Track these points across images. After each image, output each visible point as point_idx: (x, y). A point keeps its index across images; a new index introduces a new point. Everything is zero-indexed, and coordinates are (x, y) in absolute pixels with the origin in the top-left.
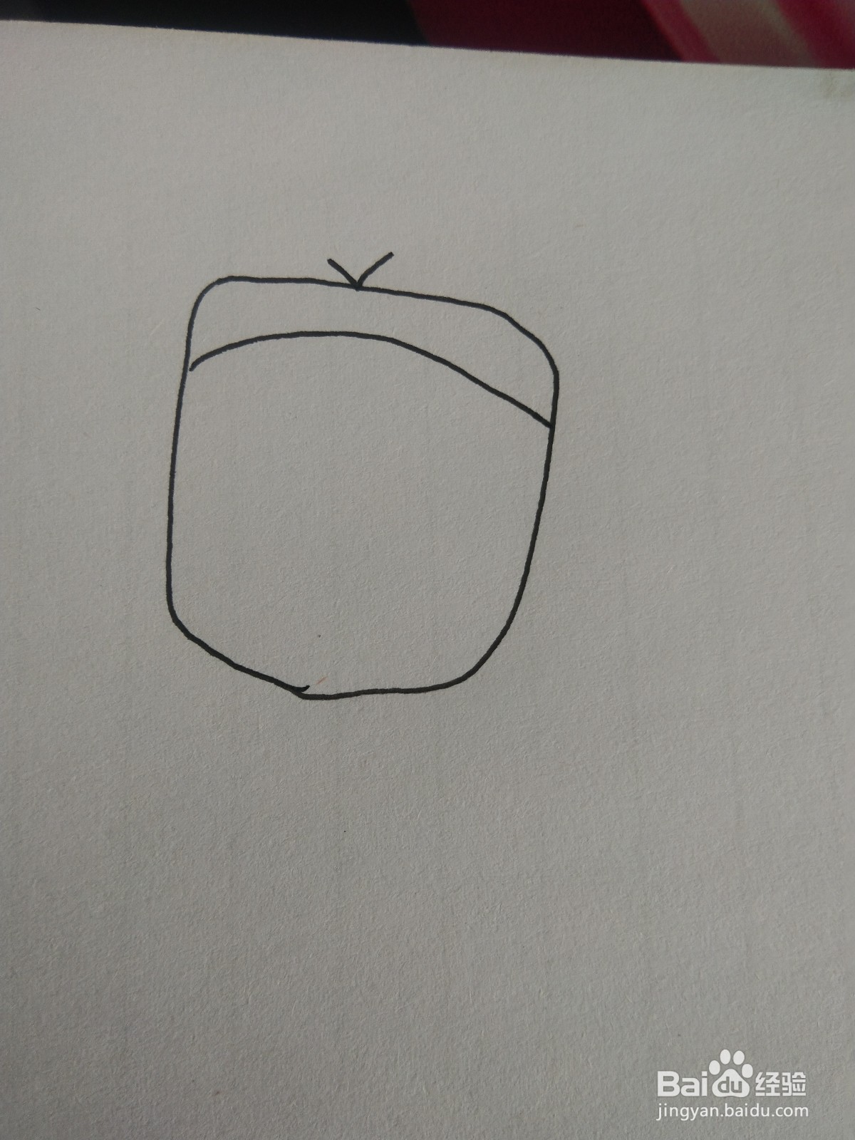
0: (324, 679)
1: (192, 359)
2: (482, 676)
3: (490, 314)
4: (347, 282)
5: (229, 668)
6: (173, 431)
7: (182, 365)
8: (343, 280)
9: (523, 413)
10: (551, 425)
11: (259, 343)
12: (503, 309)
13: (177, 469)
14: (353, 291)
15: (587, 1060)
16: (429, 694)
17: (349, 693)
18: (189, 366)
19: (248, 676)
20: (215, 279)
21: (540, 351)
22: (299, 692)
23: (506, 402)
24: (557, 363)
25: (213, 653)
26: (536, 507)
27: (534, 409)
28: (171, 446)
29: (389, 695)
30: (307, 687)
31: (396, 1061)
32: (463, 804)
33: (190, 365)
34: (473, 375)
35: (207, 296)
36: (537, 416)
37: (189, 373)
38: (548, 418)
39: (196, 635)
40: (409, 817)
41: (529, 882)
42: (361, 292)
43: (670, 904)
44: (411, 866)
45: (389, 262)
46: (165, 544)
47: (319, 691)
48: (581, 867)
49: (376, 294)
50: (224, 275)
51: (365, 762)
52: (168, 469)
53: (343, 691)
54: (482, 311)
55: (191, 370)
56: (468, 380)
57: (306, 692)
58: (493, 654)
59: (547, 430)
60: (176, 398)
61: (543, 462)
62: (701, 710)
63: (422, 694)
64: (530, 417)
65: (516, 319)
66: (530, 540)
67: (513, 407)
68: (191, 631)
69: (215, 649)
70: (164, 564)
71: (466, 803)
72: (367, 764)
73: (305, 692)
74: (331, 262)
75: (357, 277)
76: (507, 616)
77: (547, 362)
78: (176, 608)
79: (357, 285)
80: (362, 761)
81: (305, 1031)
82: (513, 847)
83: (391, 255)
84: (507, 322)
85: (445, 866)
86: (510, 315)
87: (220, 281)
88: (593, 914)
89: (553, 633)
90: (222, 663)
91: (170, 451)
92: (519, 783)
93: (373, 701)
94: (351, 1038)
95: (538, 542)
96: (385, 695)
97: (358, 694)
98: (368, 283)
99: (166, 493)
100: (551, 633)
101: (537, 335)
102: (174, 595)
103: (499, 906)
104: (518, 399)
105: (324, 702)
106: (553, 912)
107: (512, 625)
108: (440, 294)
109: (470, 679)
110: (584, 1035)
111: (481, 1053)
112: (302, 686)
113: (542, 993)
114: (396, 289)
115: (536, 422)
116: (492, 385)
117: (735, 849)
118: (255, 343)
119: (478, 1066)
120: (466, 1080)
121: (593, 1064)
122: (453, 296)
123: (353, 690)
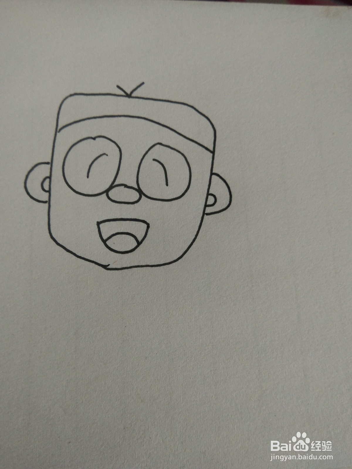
0: (116, 261)
1: (59, 127)
2: (185, 259)
3: (186, 107)
5: (74, 257)
9: (201, 148)
10: (213, 152)
12: (192, 104)
15: (234, 427)
16: (162, 267)
17: (127, 267)
18: (57, 130)
19: (83, 261)
22: (105, 267)
26: (207, 187)
27: (206, 145)
29: (145, 268)
30: (109, 265)
31: (148, 428)
32: (177, 314)
37: (58, 134)
39: (61, 243)
40: (153, 320)
41: (207, 348)
43: (269, 357)
44: (155, 341)
45: (142, 86)
47: (114, 267)
48: (229, 341)
51: (134, 297)
53: (124, 266)
58: (189, 250)
59: (212, 155)
62: (281, 272)
63: (159, 267)
64: (204, 149)
65: (197, 108)
66: (205, 201)
67: (196, 145)
68: (58, 242)
70: (47, 214)
71: (178, 314)
72: (135, 297)
73: (108, 267)
74: (118, 87)
75: (129, 92)
77: (211, 126)
78: (52, 232)
79: (129, 96)
81: (108, 415)
82: (200, 332)
83: (143, 83)
85: (170, 341)
87: (71, 95)
88: (235, 362)
89: (216, 240)
90: (72, 255)
92: (201, 305)
93: (137, 270)
94: (128, 418)
98: (134, 95)
100: (215, 240)
103: (193, 359)
104: (199, 142)
105: (116, 271)
106: (217, 361)
107: (198, 237)
108: (164, 98)
109: (180, 260)
110: (233, 416)
111: (187, 424)
112: (107, 264)
113: (213, 397)
116: (187, 136)
117: (298, 332)
119: (185, 430)
120: (180, 436)
121: (237, 429)
122: (170, 99)
123: (129, 266)
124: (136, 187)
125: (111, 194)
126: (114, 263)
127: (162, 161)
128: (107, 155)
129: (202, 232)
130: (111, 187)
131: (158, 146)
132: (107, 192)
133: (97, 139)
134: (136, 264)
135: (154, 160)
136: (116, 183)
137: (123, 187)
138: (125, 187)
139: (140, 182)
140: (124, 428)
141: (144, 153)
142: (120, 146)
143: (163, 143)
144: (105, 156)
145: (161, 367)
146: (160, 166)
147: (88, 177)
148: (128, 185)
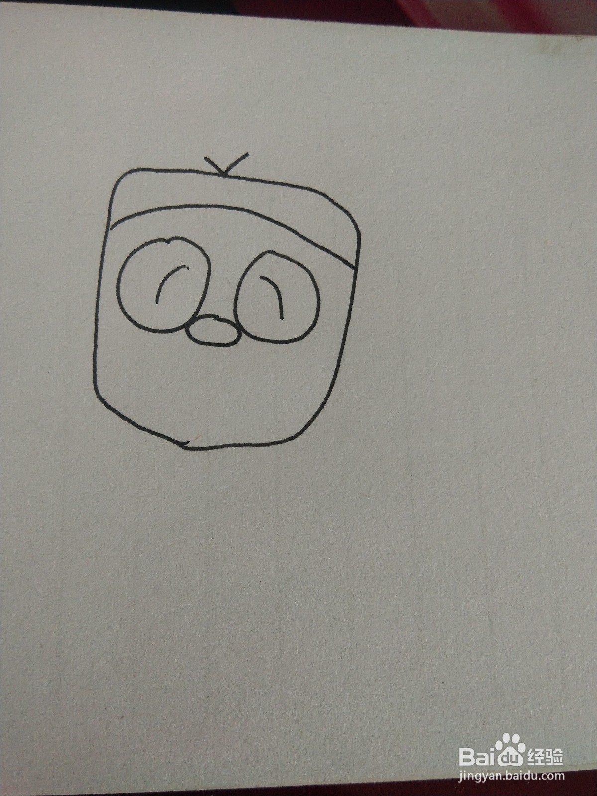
0: (199, 436)
1: (112, 223)
2: (307, 436)
3: (314, 193)
4: (218, 172)
5: (134, 428)
6: (99, 269)
7: (105, 227)
8: (214, 170)
9: (336, 260)
10: (355, 268)
11: (157, 212)
12: (322, 191)
14: (221, 178)
15: (378, 698)
16: (271, 447)
17: (217, 446)
18: (110, 227)
19: (147, 434)
20: (128, 170)
21: (348, 219)
22: (182, 445)
23: (326, 253)
24: (359, 227)
25: (124, 418)
26: (345, 322)
27: (344, 257)
28: (97, 280)
29: (244, 448)
30: (188, 442)
31: (245, 697)
32: (294, 522)
34: (303, 234)
35: (122, 180)
36: (345, 262)
37: (110, 231)
38: (353, 263)
39: (113, 406)
40: (256, 530)
41: (339, 574)
42: (226, 179)
43: (435, 591)
45: (246, 159)
46: (92, 345)
47: (196, 445)
48: (374, 564)
49: (237, 180)
50: (134, 167)
51: (227, 492)
53: (212, 445)
54: (309, 192)
55: (111, 229)
56: (298, 238)
57: (188, 445)
58: (315, 421)
59: (353, 271)
60: (101, 249)
61: (350, 293)
62: (457, 459)
63: (266, 447)
64: (341, 263)
65: (332, 197)
66: (341, 345)
67: (330, 255)
68: (109, 404)
69: (125, 416)
70: (91, 359)
71: (296, 521)
72: (228, 494)
73: (186, 445)
74: (207, 159)
75: (224, 169)
76: (325, 395)
77: (353, 226)
78: (99, 388)
79: (224, 174)
80: (225, 491)
81: (183, 675)
82: (328, 550)
83: (247, 155)
84: (325, 199)
85: (281, 563)
86: (328, 195)
87: (132, 171)
88: (382, 596)
90: (130, 425)
91: (97, 283)
92: (331, 508)
93: (233, 452)
94: (215, 681)
95: (346, 346)
96: (241, 448)
97: (222, 447)
98: (231, 173)
99: (94, 311)
100: (355, 406)
101: (346, 208)
102: (98, 379)
103: (318, 591)
104: (332, 250)
105: (199, 452)
107: (328, 402)
108: (280, 180)
109: (299, 438)
111: (305, 692)
112: (184, 440)
113: (347, 651)
114: (250, 177)
115: (345, 265)
116: (315, 241)
117: (480, 553)
118: (155, 212)
119: (303, 701)
120: (294, 711)
121: (383, 702)
122: (289, 182)
123: (219, 444)
124: (233, 320)
125: (193, 329)
126: (197, 438)
127: (274, 280)
128: (188, 268)
129: (335, 394)
130: (194, 319)
131: (269, 255)
132: (187, 326)
133: (172, 242)
134: (230, 442)
135: (262, 277)
136: (201, 313)
137: (213, 319)
138: (214, 320)
139: (239, 313)
140: (208, 697)
141: (247, 266)
142: (208, 254)
143: (277, 251)
144: (184, 269)
145: (267, 602)
146: (272, 287)
147: (157, 302)
148: (221, 316)
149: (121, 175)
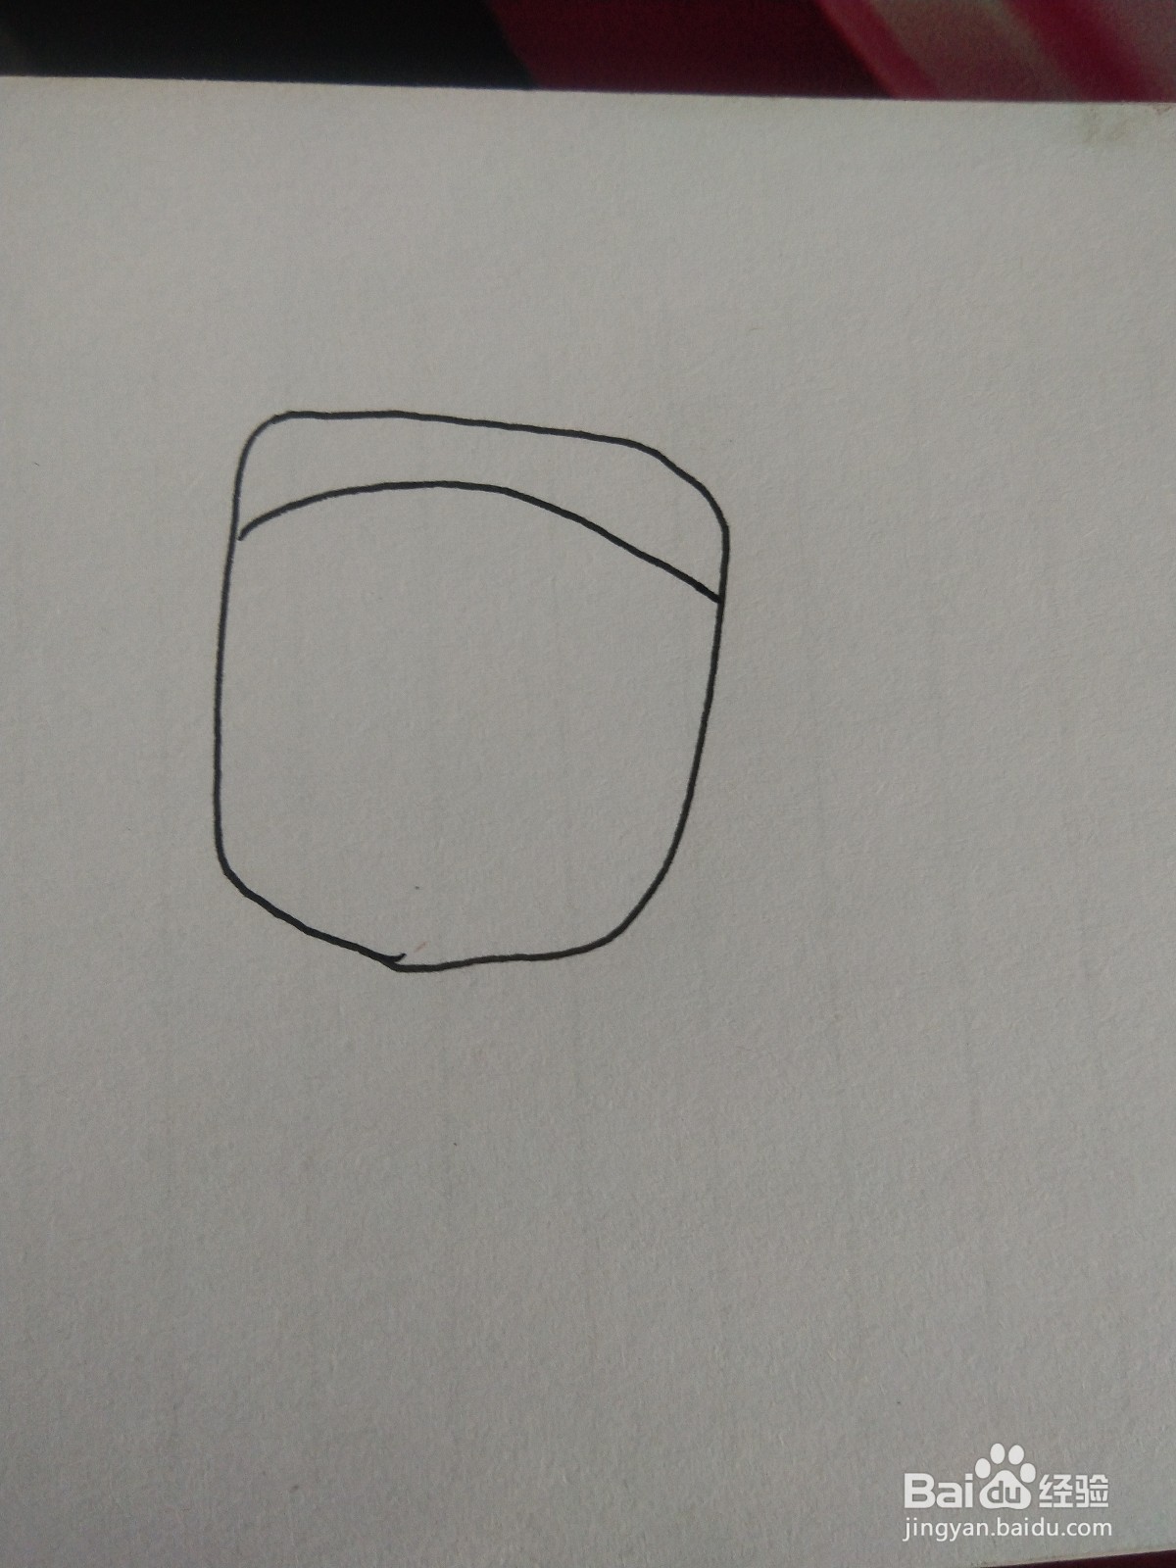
0: (425, 944)
1: (241, 525)
2: (632, 935)
3: (635, 451)
5: (299, 933)
6: (218, 621)
7: (228, 533)
9: (683, 584)
10: (719, 599)
11: (329, 500)
12: (653, 446)
13: (225, 671)
15: (777, 1437)
16: (563, 961)
17: (459, 962)
18: (237, 534)
19: (324, 943)
20: (268, 417)
21: (703, 499)
22: (392, 962)
23: (659, 570)
24: (726, 516)
25: (278, 913)
26: (701, 709)
27: (697, 578)
28: (216, 640)
29: (511, 964)
30: (403, 955)
32: (610, 1104)
33: (239, 532)
34: (615, 534)
35: (258, 439)
36: (701, 588)
37: (238, 542)
38: (715, 589)
39: (255, 891)
40: (539, 1124)
44: (543, 1187)
46: (211, 771)
47: (419, 962)
48: (766, 1184)
49: (483, 430)
50: (281, 411)
51: (480, 1052)
52: (213, 672)
53: (449, 960)
54: (626, 448)
55: (241, 539)
56: (607, 542)
57: (402, 962)
58: (645, 908)
59: (715, 605)
60: (221, 578)
61: (710, 649)
63: (554, 961)
64: (691, 589)
65: (670, 459)
66: (694, 753)
67: (669, 576)
68: (248, 886)
69: (281, 908)
70: (210, 799)
72: (483, 1055)
73: (400, 963)
76: (665, 855)
77: (713, 515)
78: (228, 856)
80: (477, 1051)
81: (408, 1406)
84: (659, 462)
86: (664, 453)
87: (277, 419)
90: (290, 927)
91: (215, 648)
92: (683, 1075)
93: (490, 972)
95: (704, 756)
96: (504, 964)
97: (469, 963)
99: (211, 704)
100: (723, 876)
101: (699, 479)
102: (225, 840)
104: (674, 565)
105: (425, 975)
107: (671, 867)
109: (617, 940)
111: (638, 1430)
112: (396, 953)
113: (716, 1351)
115: (699, 595)
116: (641, 548)
117: (969, 1156)
118: (324, 501)
121: (785, 1443)
123: (463, 957)
126: (419, 948)
134: (486, 953)
149: (254, 427)
